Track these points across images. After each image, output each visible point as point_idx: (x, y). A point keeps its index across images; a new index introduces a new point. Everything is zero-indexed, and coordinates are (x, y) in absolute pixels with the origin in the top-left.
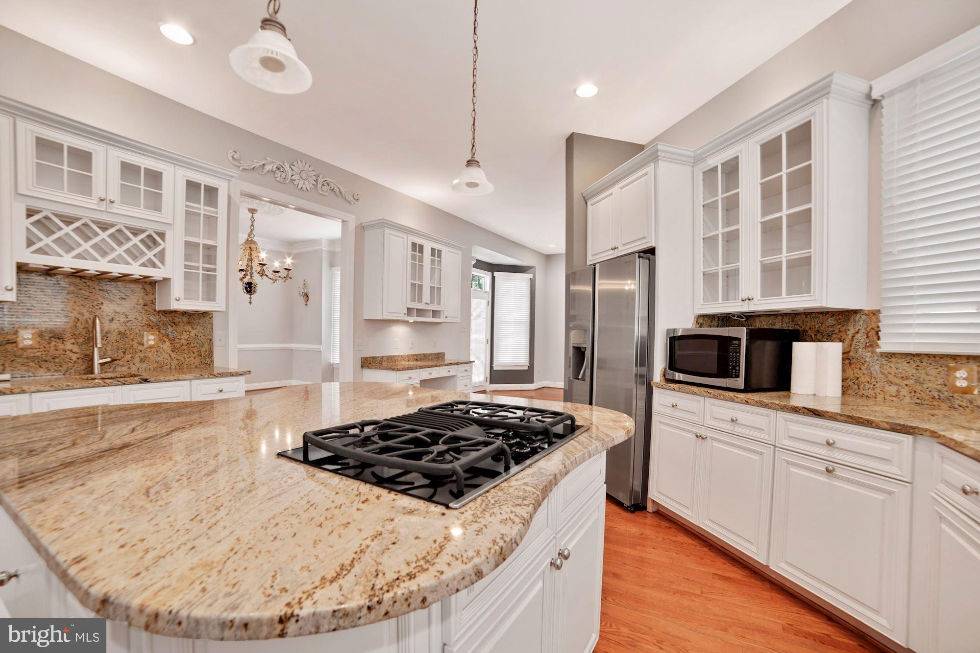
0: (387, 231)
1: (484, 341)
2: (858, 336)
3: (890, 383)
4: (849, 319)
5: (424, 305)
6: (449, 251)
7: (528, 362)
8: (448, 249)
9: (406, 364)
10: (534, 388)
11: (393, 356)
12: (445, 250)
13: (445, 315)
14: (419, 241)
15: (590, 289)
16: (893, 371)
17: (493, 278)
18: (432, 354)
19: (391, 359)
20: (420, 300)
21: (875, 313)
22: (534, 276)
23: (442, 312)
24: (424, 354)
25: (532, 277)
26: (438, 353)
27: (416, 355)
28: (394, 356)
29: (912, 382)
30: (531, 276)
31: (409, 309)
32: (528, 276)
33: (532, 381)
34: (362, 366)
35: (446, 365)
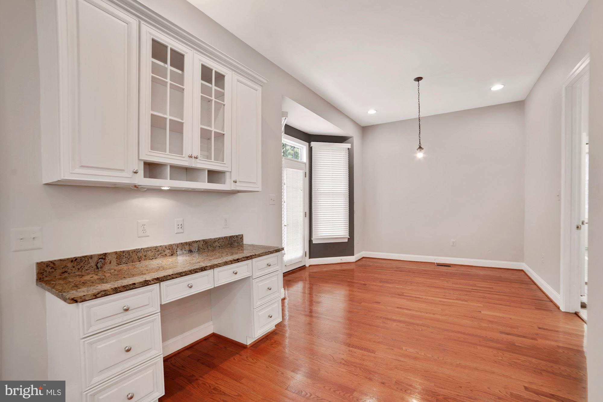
1: (302, 215)
5: (187, 159)
6: (238, 81)
7: (348, 234)
8: (237, 77)
10: (354, 261)
11: (134, 251)
12: (230, 78)
13: (234, 179)
17: (310, 149)
18: (219, 239)
20: (180, 151)
22: (352, 146)
23: (227, 175)
24: (204, 241)
25: (350, 147)
26: (231, 237)
27: (189, 244)
30: (348, 146)
32: (346, 146)
33: (352, 254)
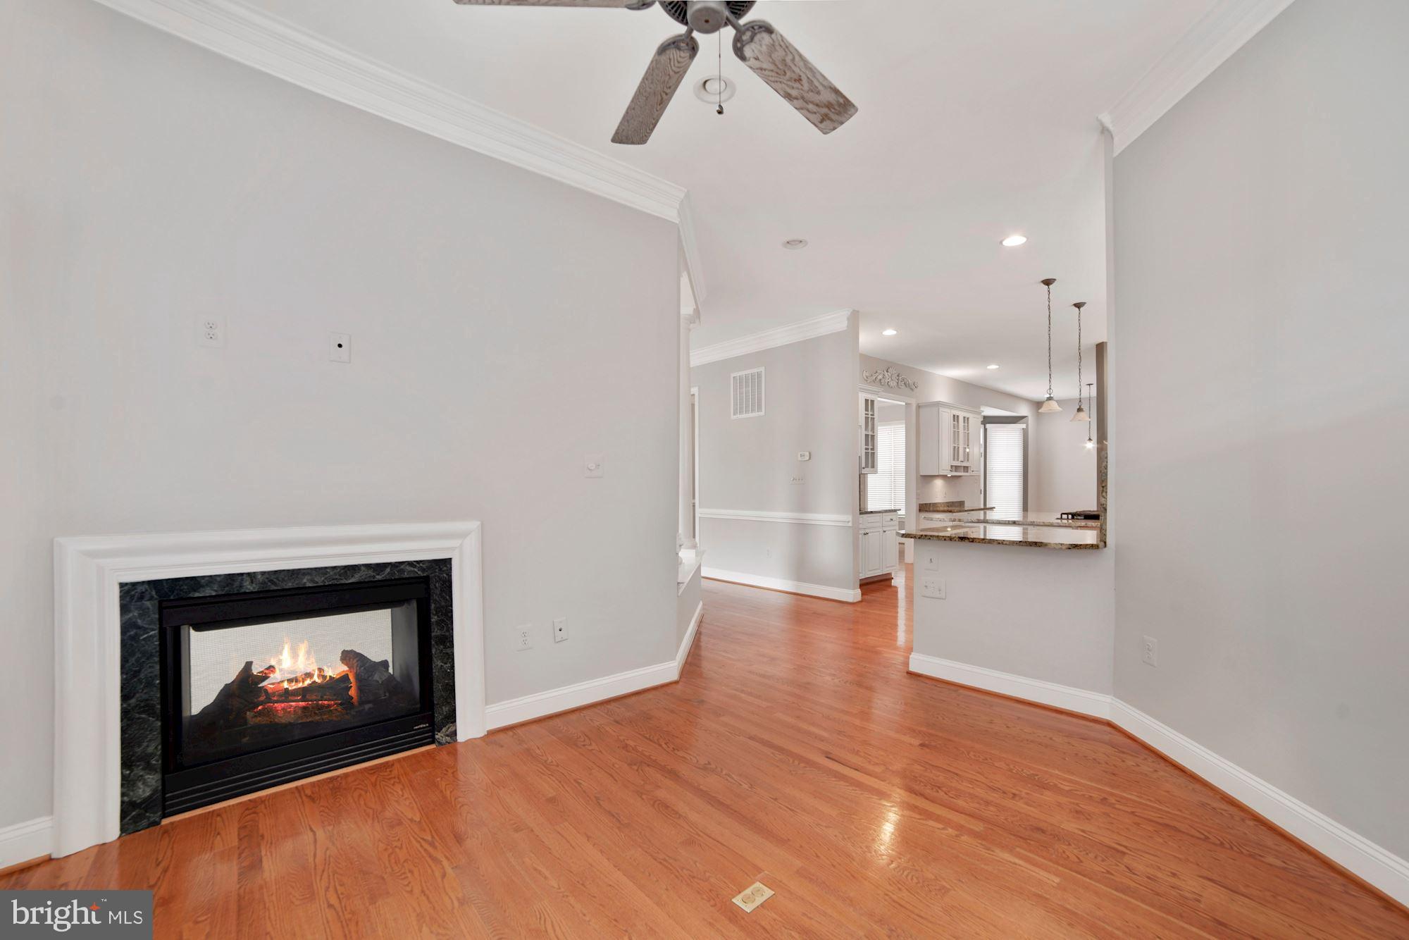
0: (941, 409)
9: (941, 509)
12: (970, 416)
13: (972, 470)
14: (957, 413)
17: (985, 430)
19: (935, 504)
20: (957, 460)
22: (1027, 426)
23: (970, 468)
26: (961, 502)
27: (948, 503)
28: (936, 503)
30: (1024, 426)
31: (952, 466)
32: (1021, 425)
34: (920, 510)
35: (966, 511)
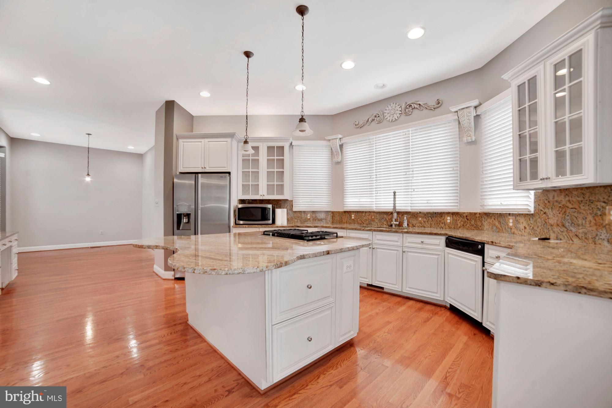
2: (288, 207)
3: (296, 219)
4: (285, 202)
15: (194, 183)
16: (296, 216)
21: (292, 201)
22: (5, 155)
29: (300, 218)
